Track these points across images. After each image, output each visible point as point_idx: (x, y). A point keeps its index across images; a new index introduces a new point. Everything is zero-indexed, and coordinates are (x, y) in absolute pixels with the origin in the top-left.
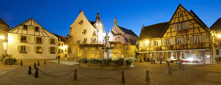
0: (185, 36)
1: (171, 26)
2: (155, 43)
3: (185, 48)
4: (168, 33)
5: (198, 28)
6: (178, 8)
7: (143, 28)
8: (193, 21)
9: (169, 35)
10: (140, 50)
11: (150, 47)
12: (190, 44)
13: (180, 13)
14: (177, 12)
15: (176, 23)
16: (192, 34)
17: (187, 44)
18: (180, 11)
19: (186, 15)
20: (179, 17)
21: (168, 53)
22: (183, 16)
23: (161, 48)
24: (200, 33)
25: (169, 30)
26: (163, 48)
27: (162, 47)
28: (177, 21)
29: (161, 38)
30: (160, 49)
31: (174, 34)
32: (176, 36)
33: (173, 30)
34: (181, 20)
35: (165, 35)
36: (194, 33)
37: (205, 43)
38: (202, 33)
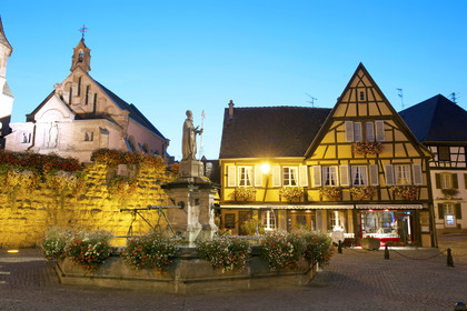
0: (372, 162)
1: (336, 123)
2: (287, 177)
3: (375, 198)
4: (328, 145)
5: (403, 143)
6: (356, 74)
7: (231, 112)
8: (391, 122)
9: (331, 153)
10: (226, 198)
11: (267, 189)
12: (388, 188)
13: (359, 91)
14: (354, 85)
15: (351, 119)
16: (391, 159)
17: (379, 188)
18: (361, 85)
19: (375, 101)
20: (357, 102)
21: (324, 215)
22: (367, 102)
23: (306, 195)
24: (408, 157)
25: (329, 138)
26: (314, 195)
27: (309, 192)
28: (352, 112)
30: (303, 198)
31: (345, 152)
32: (349, 160)
33: (342, 138)
34: (363, 113)
35: (319, 152)
36: (394, 158)
37: (420, 187)
38: (412, 158)
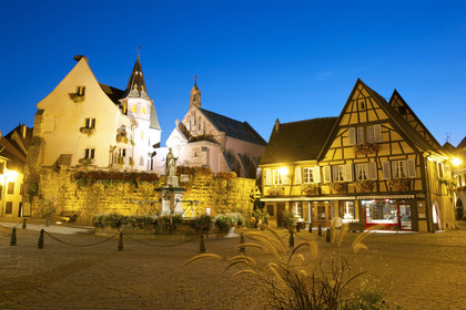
0: (372, 160)
1: (342, 131)
2: (307, 175)
3: (375, 190)
4: (336, 149)
5: (399, 142)
6: (356, 88)
7: (277, 128)
8: (387, 125)
9: (338, 155)
10: (266, 194)
11: (292, 185)
12: (385, 181)
13: (360, 102)
14: (355, 97)
15: (354, 125)
16: (388, 157)
17: (378, 182)
18: (361, 96)
19: (374, 109)
20: (358, 112)
21: (337, 205)
22: (367, 110)
23: (320, 190)
24: (403, 154)
25: (336, 143)
26: (325, 189)
27: (322, 187)
28: (354, 120)
29: (319, 161)
30: (317, 191)
31: (350, 153)
32: (353, 160)
33: (347, 142)
34: (363, 120)
35: (329, 155)
36: (391, 155)
37: (414, 179)
38: (407, 155)
